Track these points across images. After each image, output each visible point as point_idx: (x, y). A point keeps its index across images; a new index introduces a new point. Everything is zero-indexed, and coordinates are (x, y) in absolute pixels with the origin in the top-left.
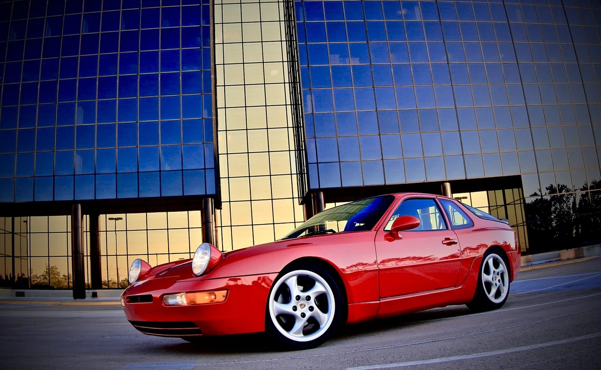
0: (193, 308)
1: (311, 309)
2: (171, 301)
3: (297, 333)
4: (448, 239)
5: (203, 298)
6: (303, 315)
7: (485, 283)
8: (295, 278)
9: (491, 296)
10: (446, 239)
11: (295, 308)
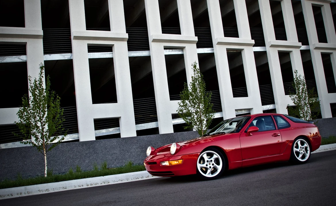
0: (171, 166)
1: (213, 165)
2: (164, 164)
3: (209, 174)
4: (276, 134)
5: (174, 163)
6: (210, 167)
7: (295, 152)
8: (206, 154)
9: (299, 159)
10: (274, 134)
11: (207, 165)
